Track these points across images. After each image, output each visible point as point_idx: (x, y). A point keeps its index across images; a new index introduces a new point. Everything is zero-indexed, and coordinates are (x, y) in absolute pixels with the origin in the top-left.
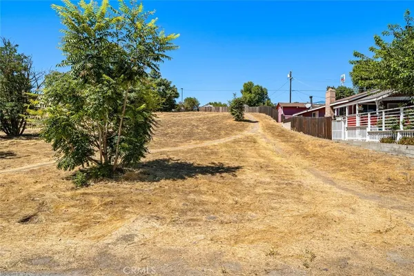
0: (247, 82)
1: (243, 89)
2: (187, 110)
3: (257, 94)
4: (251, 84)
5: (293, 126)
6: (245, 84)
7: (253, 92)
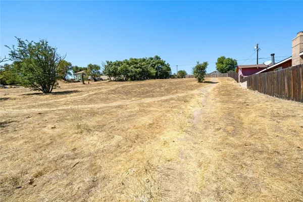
0: (220, 57)
1: (217, 62)
2: (179, 77)
3: (227, 64)
4: (223, 58)
5: (248, 85)
6: (219, 58)
7: (224, 63)
